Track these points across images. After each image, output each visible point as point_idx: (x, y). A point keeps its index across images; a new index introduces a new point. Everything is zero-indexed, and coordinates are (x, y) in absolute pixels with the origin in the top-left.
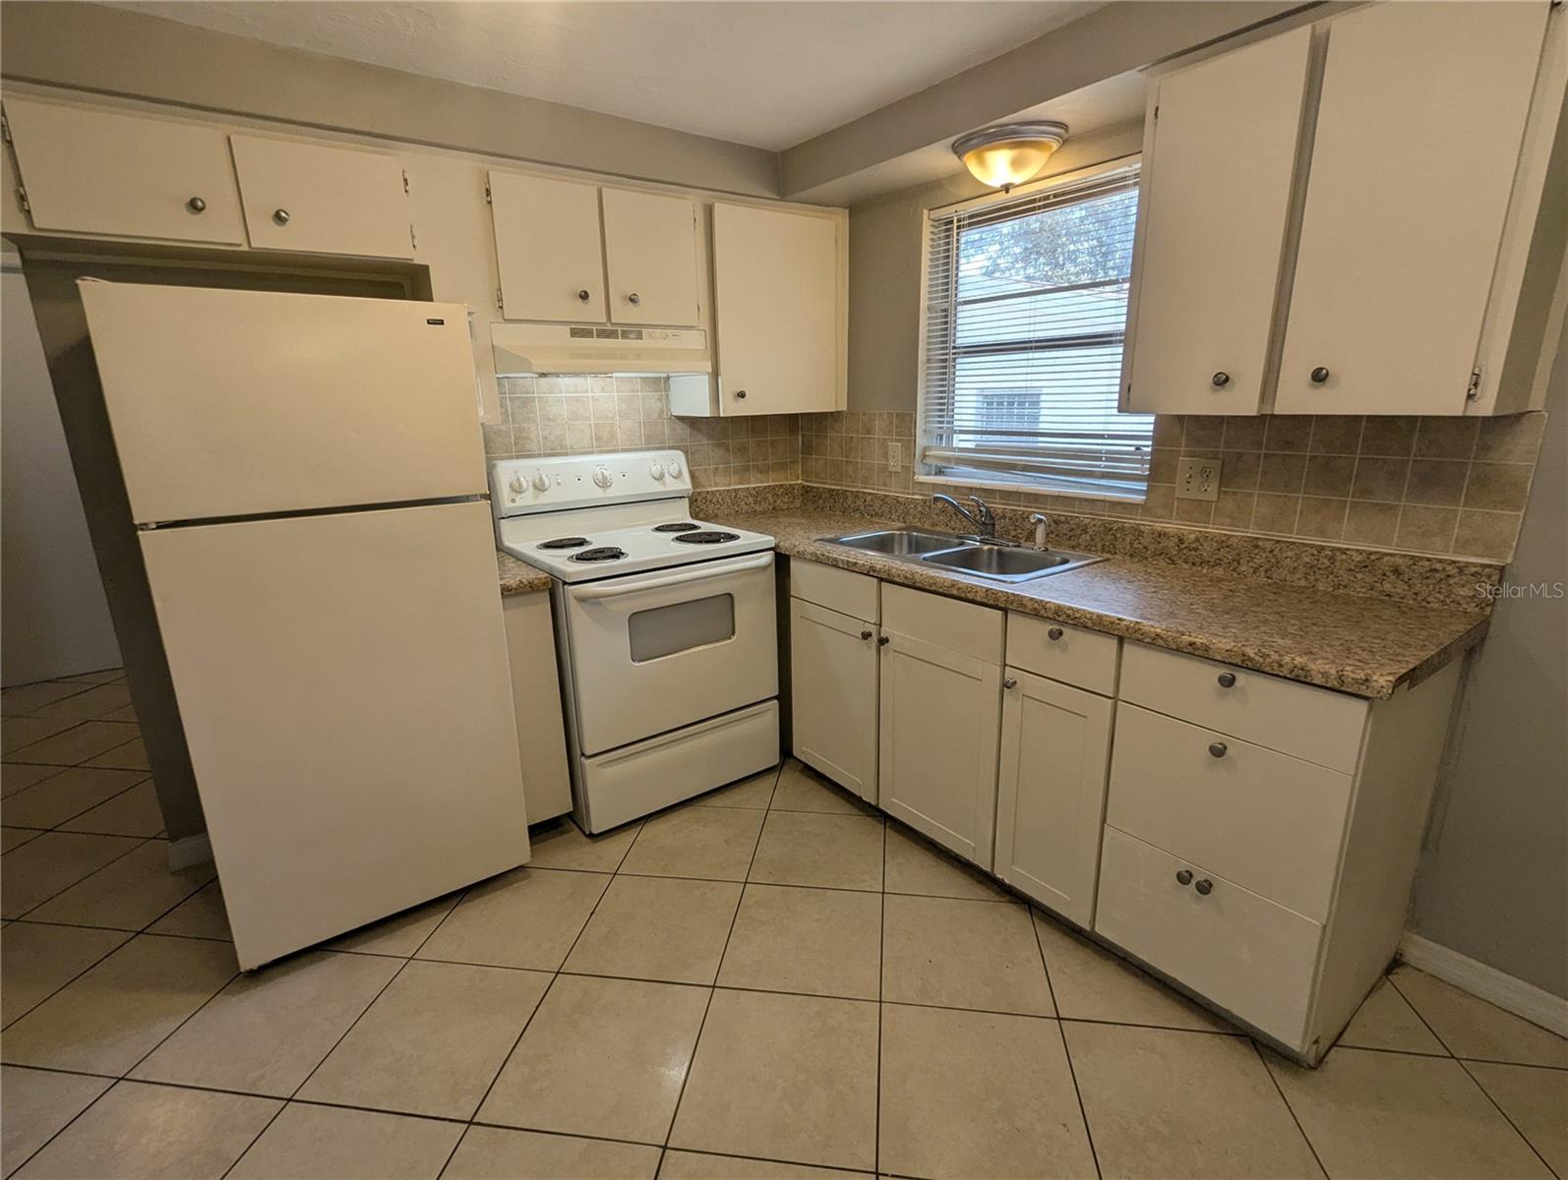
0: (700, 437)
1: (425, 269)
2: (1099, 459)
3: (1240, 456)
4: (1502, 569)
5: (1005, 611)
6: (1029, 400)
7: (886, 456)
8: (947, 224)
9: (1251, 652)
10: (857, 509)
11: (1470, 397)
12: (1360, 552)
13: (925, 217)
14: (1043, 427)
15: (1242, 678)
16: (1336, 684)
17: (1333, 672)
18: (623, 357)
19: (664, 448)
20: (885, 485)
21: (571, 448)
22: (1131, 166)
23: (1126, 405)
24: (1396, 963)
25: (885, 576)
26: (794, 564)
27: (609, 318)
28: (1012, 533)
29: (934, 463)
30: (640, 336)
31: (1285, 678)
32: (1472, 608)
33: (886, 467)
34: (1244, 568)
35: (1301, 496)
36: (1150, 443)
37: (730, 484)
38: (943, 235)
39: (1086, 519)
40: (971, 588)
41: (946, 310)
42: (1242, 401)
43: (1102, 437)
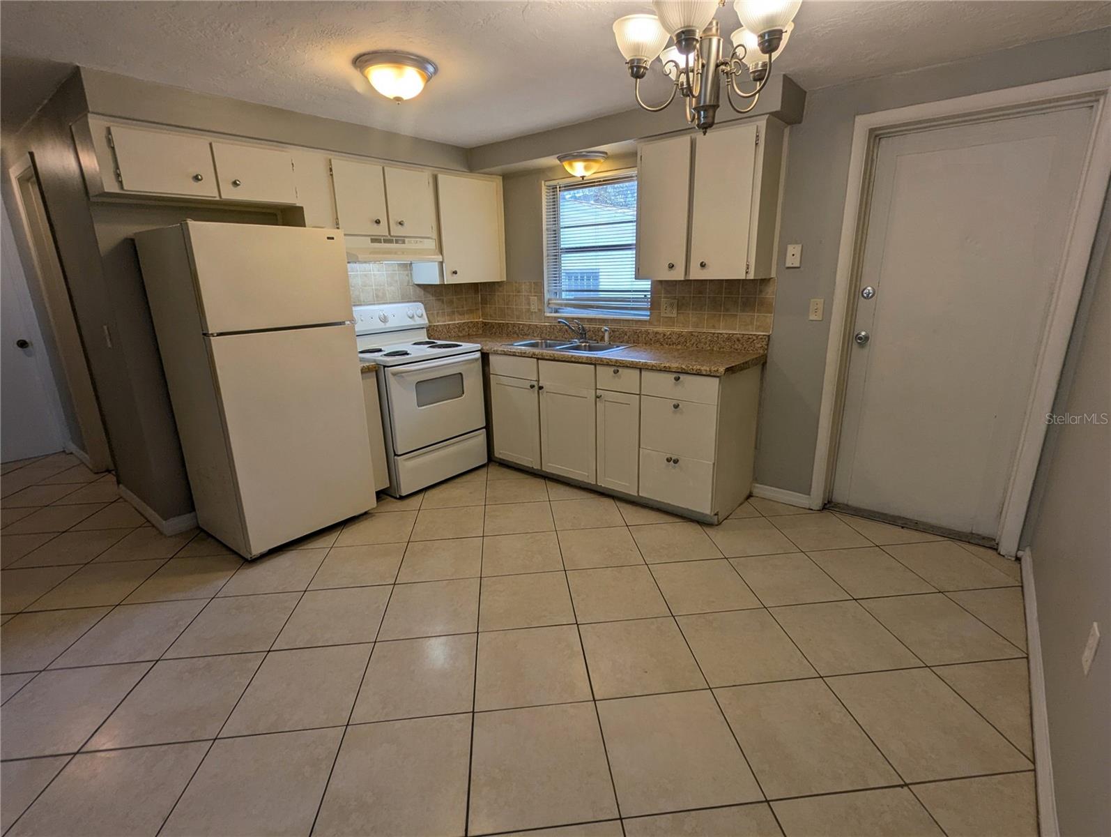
0: (429, 295)
1: (301, 208)
2: (630, 301)
3: (684, 297)
4: (769, 336)
5: (595, 365)
6: (594, 275)
7: (529, 304)
8: (553, 188)
9: (684, 367)
10: (515, 333)
11: (747, 272)
12: (726, 334)
13: (543, 185)
14: (601, 288)
15: (682, 377)
16: (709, 373)
17: (708, 369)
18: (396, 253)
19: (410, 302)
20: (529, 319)
21: (364, 301)
22: (633, 172)
23: (638, 277)
24: (750, 496)
25: (540, 357)
26: (492, 358)
27: (390, 234)
28: (594, 338)
29: (554, 306)
30: (404, 242)
31: (694, 374)
32: (762, 352)
33: (529, 310)
34: (688, 344)
35: (706, 312)
36: (649, 293)
37: (445, 322)
38: (551, 194)
39: (626, 329)
40: (580, 357)
41: (555, 231)
42: (678, 275)
43: (630, 291)
